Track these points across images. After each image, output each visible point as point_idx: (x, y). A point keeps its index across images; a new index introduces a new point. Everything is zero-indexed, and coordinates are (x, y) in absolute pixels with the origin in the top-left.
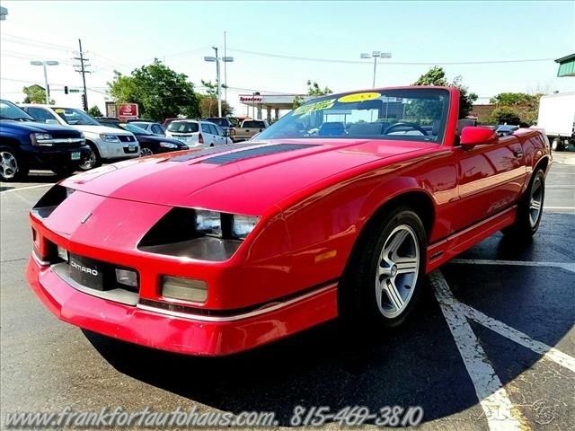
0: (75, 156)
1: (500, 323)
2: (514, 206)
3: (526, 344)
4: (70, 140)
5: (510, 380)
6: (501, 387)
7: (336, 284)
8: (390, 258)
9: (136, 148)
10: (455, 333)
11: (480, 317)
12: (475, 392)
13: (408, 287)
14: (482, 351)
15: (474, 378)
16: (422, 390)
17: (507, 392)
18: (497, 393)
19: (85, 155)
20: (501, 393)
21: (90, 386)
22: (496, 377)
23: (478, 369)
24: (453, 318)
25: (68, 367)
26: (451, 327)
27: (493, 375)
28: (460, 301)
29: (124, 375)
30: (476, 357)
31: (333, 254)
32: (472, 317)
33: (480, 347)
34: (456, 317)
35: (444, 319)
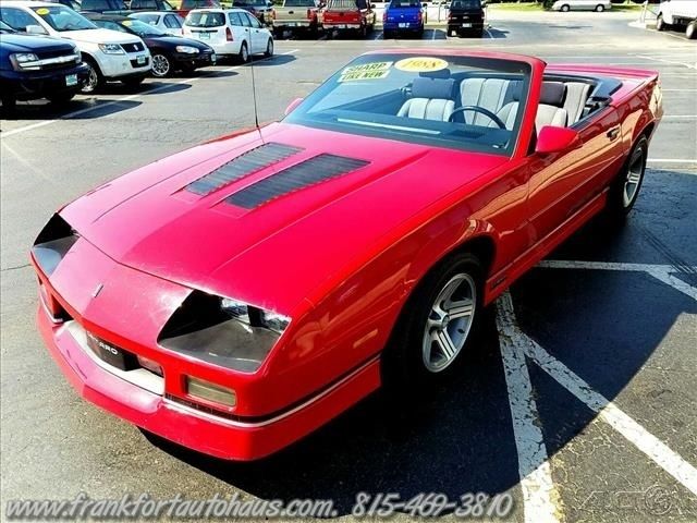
0: (71, 80)
1: (560, 365)
2: (605, 190)
3: (582, 397)
4: (62, 59)
5: (557, 450)
6: (545, 460)
7: (379, 356)
8: (442, 308)
9: (147, 59)
10: (509, 381)
11: (541, 355)
12: (518, 468)
13: (462, 331)
14: (534, 408)
15: (520, 447)
16: (464, 465)
17: (551, 467)
18: (540, 468)
19: (84, 77)
20: (544, 469)
21: (124, 465)
22: (543, 445)
23: (527, 435)
24: (510, 358)
25: (99, 438)
26: (506, 371)
27: (540, 444)
28: (523, 331)
29: (158, 449)
30: (527, 416)
31: (374, 333)
32: (532, 356)
33: (533, 402)
34: (514, 357)
35: (501, 357)
